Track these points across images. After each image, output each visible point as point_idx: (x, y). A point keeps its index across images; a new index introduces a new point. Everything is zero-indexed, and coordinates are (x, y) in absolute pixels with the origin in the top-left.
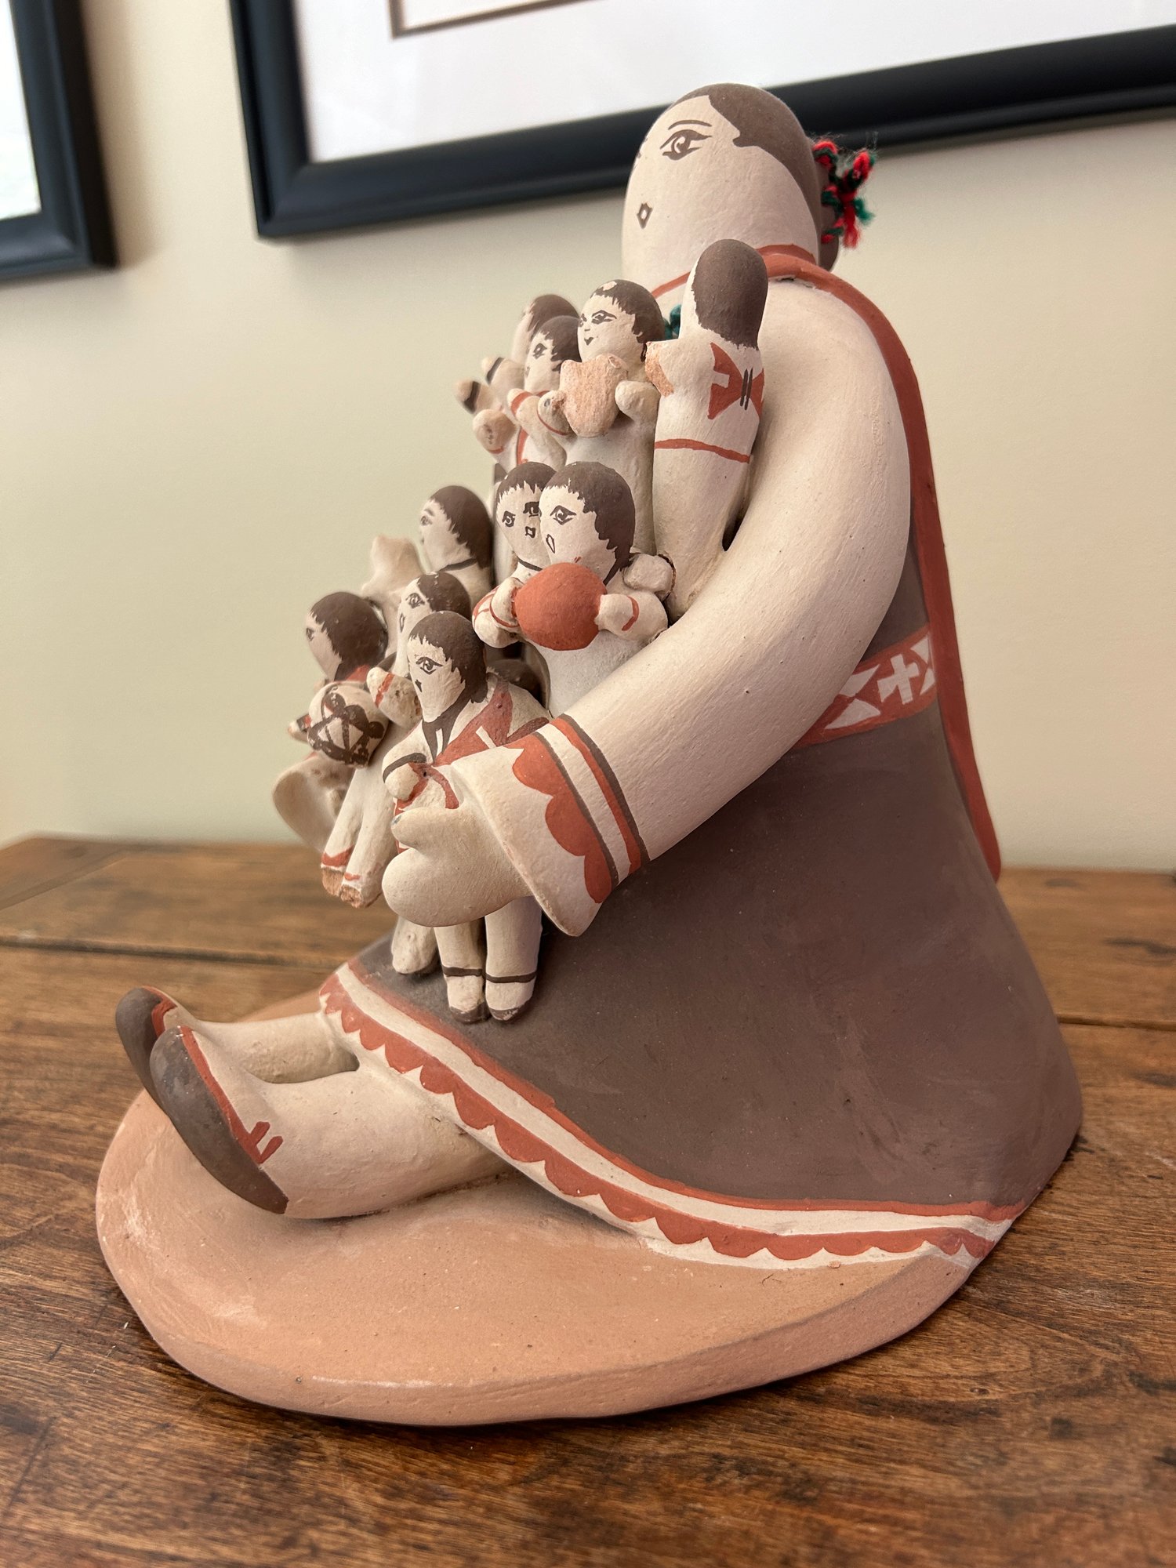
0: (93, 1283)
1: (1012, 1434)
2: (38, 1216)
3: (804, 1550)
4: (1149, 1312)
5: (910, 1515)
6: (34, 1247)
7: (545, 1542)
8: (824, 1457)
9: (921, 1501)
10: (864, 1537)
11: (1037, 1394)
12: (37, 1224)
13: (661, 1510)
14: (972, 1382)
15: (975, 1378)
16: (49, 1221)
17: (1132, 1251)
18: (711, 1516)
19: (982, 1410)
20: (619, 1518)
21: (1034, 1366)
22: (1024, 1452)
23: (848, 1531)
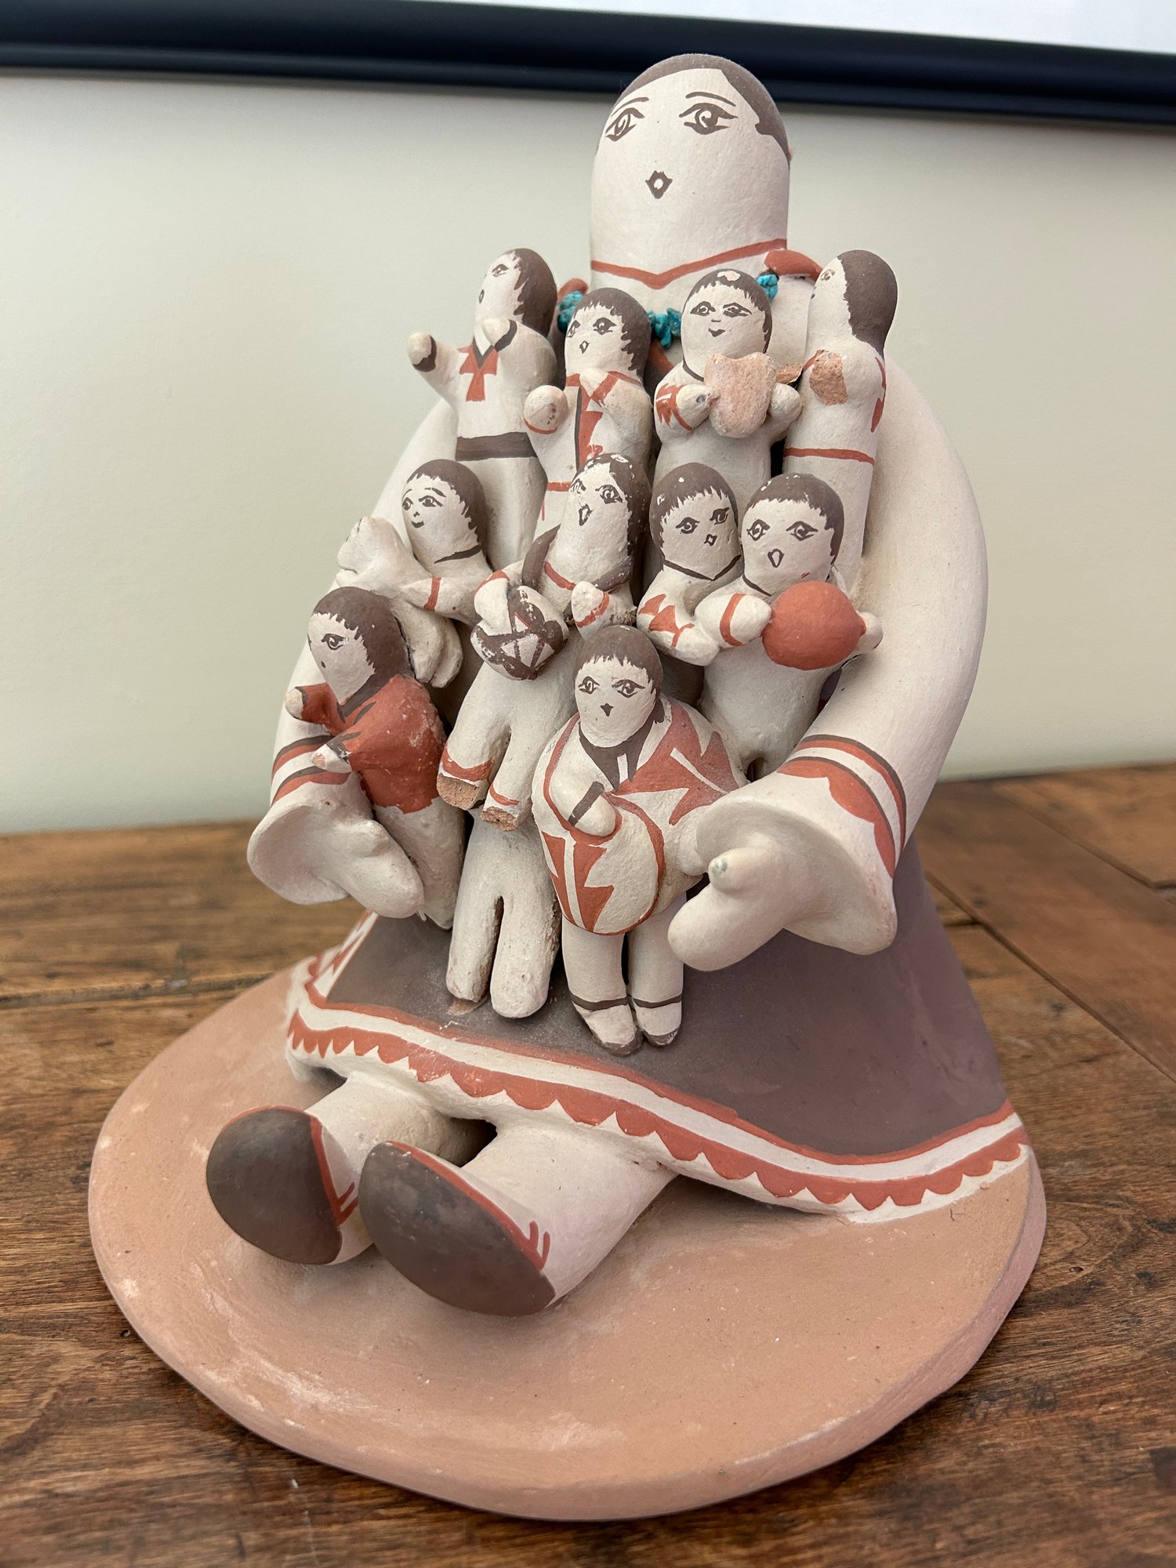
0: (200, 1450)
1: (1124, 1296)
2: (34, 1395)
3: (1085, 1444)
4: (1116, 1168)
5: (1123, 1387)
6: (71, 1434)
7: (909, 1524)
8: (1028, 1363)
9: (1122, 1372)
10: (1113, 1417)
11: (1111, 1258)
12: (42, 1406)
13: (965, 1458)
14: (1066, 1264)
15: (1063, 1260)
16: (55, 1396)
17: (1063, 1123)
18: (1000, 1445)
19: (1091, 1284)
20: (941, 1478)
21: (1090, 1236)
22: (1144, 1308)
23: (1097, 1415)
